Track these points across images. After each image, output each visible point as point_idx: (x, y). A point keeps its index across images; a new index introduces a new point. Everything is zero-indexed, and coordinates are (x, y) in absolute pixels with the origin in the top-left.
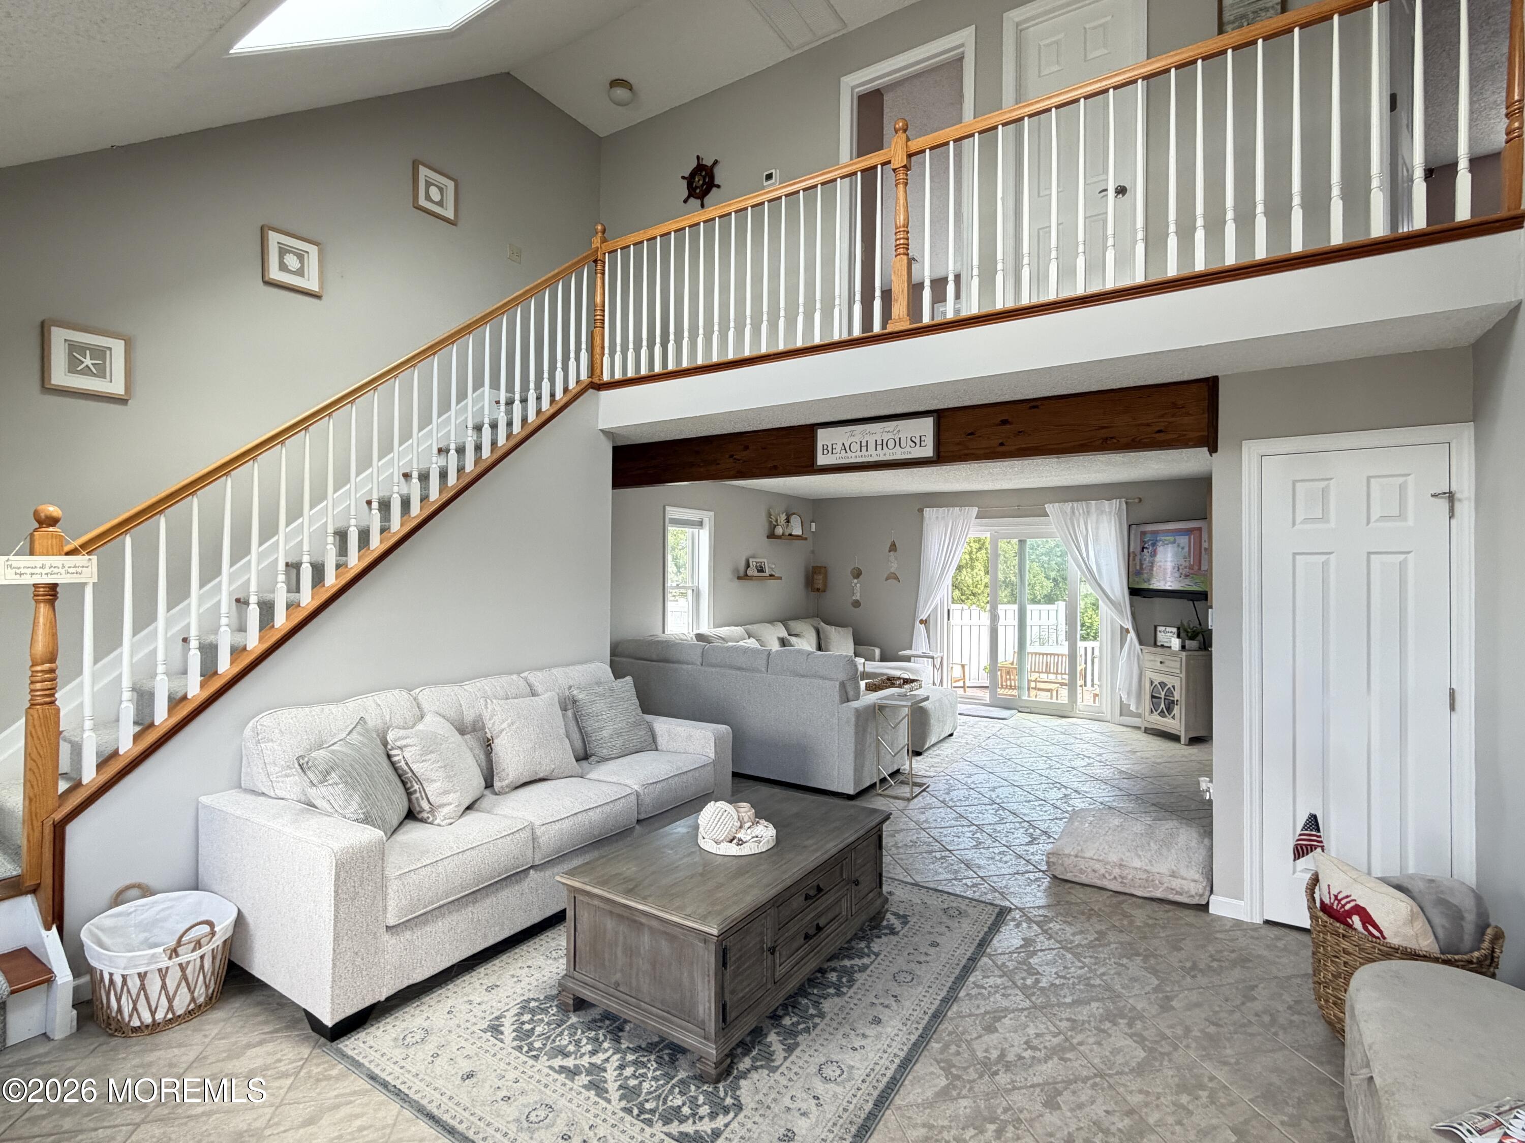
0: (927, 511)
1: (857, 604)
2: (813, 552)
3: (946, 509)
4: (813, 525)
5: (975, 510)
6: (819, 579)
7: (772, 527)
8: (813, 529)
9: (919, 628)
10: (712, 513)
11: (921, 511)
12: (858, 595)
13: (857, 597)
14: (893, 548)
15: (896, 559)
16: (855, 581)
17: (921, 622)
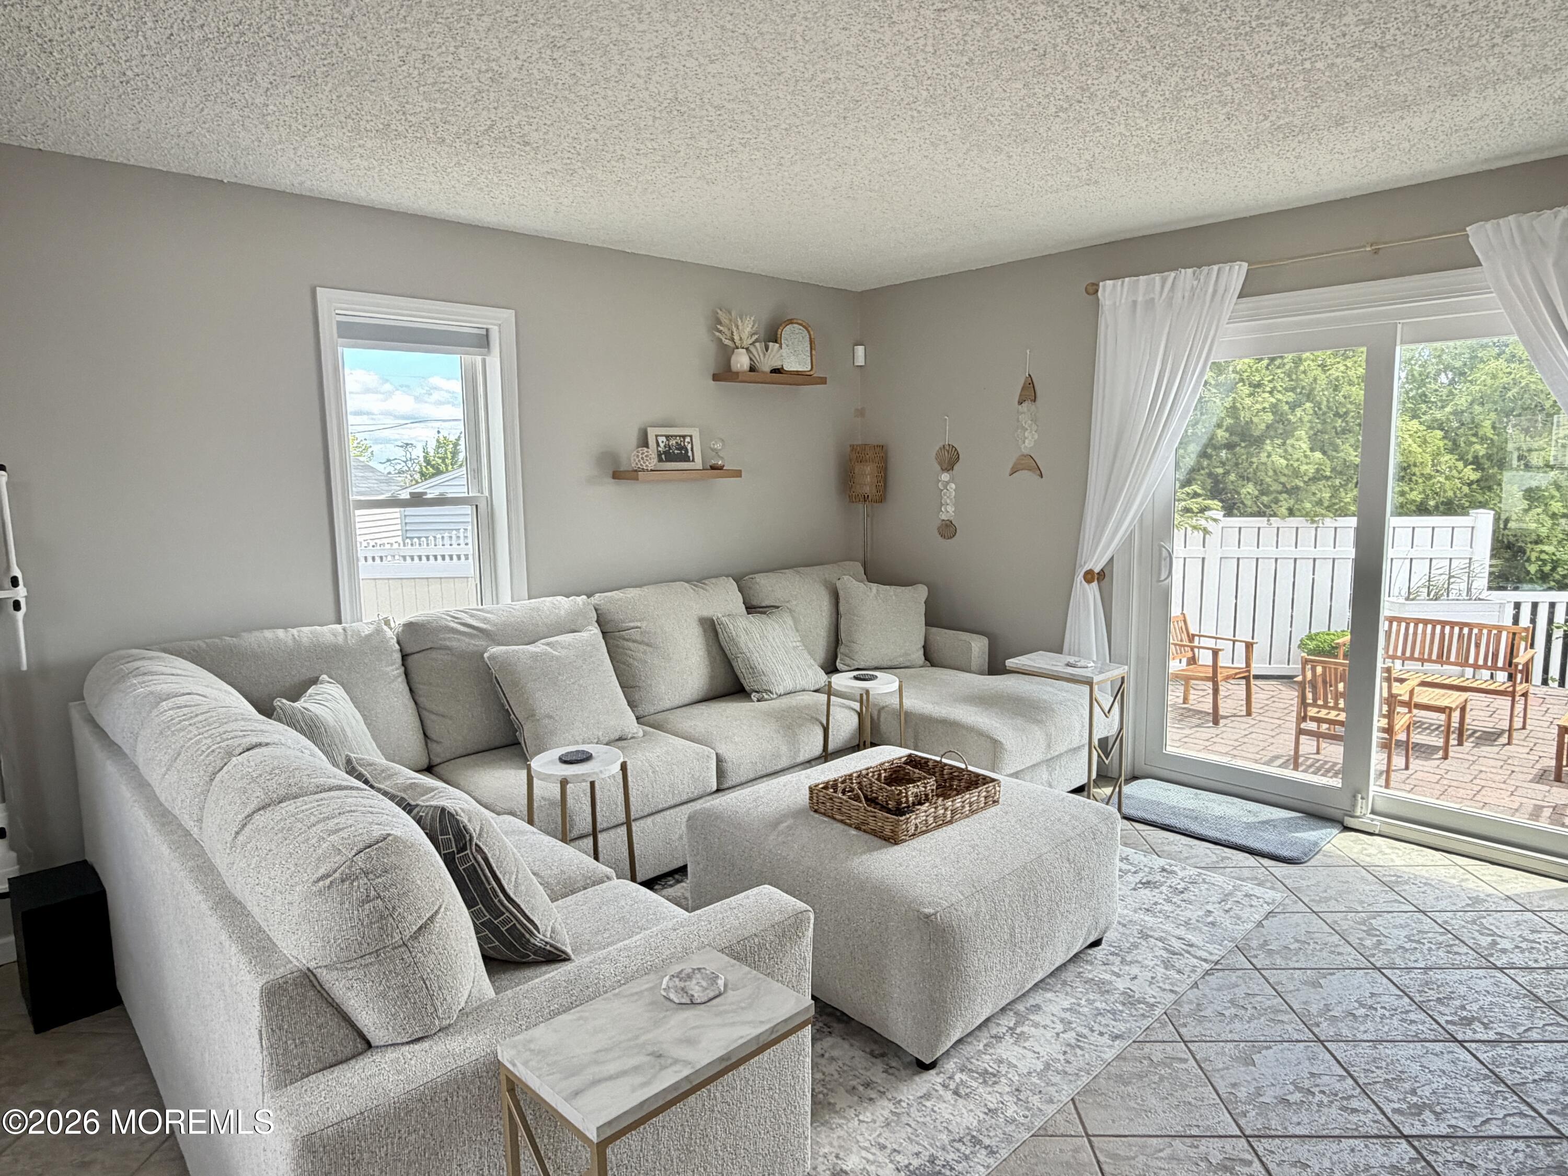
0: (1109, 291)
1: (948, 530)
2: (861, 413)
3: (1157, 277)
4: (860, 350)
5: (1237, 273)
6: (867, 475)
7: (725, 353)
8: (860, 361)
9: (1084, 594)
10: (509, 314)
11: (1093, 290)
12: (951, 509)
13: (948, 512)
14: (1029, 392)
15: (1035, 420)
16: (945, 477)
17: (1089, 576)
